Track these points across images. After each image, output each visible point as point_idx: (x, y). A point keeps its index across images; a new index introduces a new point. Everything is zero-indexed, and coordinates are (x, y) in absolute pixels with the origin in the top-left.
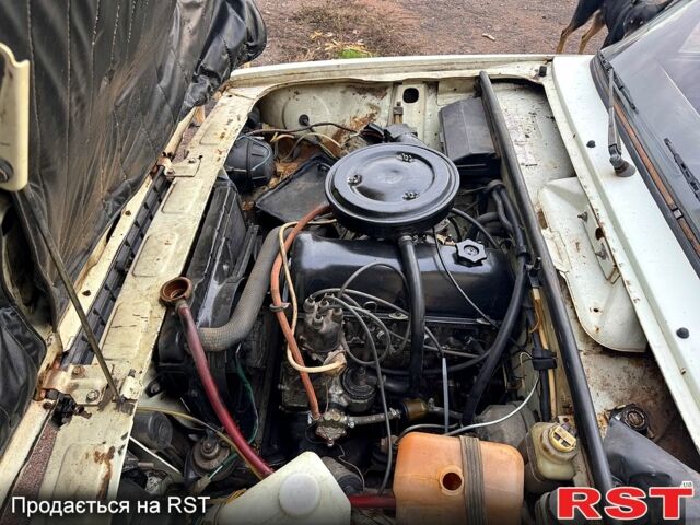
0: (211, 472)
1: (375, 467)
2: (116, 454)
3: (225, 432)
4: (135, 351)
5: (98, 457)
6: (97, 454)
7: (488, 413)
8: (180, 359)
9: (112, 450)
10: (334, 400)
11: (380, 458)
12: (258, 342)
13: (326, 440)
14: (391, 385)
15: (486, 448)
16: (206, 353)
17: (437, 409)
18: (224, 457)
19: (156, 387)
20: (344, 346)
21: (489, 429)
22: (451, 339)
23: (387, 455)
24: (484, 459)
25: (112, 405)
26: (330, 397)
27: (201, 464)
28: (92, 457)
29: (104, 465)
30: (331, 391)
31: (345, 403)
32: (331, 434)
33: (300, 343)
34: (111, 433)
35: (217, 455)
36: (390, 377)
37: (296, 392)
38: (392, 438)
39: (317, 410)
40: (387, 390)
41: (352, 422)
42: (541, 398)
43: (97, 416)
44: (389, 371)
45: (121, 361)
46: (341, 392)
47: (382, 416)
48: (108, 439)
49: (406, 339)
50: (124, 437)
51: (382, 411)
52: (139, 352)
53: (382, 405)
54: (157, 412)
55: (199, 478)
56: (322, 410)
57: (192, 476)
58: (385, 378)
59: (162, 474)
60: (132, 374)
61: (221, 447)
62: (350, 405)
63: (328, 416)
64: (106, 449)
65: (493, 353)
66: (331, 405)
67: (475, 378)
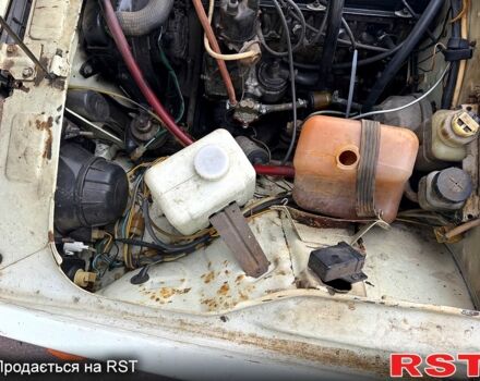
0: (145, 142)
1: (281, 145)
2: (54, 123)
3: (154, 112)
4: (60, 32)
5: (40, 125)
6: (38, 122)
7: (389, 102)
8: (105, 41)
9: (50, 119)
10: (250, 91)
11: (285, 139)
12: (180, 34)
13: (242, 123)
14: (301, 78)
15: (385, 130)
16: (126, 37)
17: (340, 100)
18: (156, 131)
19: (89, 69)
20: (260, 37)
21: (387, 116)
22: (364, 35)
23: (291, 137)
24: (382, 140)
25: (46, 81)
26: (246, 87)
27: (137, 135)
28: (34, 125)
29: (45, 132)
30: (247, 83)
31: (259, 94)
32: (246, 119)
33: (217, 32)
34: (48, 105)
35: (149, 130)
36: (302, 71)
37: (217, 83)
38: (297, 122)
39: (234, 98)
40: (298, 83)
41: (264, 109)
42: (445, 89)
43: (34, 91)
44: (302, 66)
45: (49, 41)
46: (256, 84)
47: (290, 105)
48: (46, 110)
49: (321, 32)
50: (59, 109)
51: (291, 101)
52: (64, 32)
53: (291, 97)
54: (92, 91)
55: (137, 146)
56: (238, 98)
57: (131, 144)
58: (296, 72)
59: (109, 142)
60: (59, 53)
61: (153, 123)
62: (264, 96)
63: (244, 103)
64: (45, 119)
65: (405, 46)
66: (247, 95)
67: (379, 75)
